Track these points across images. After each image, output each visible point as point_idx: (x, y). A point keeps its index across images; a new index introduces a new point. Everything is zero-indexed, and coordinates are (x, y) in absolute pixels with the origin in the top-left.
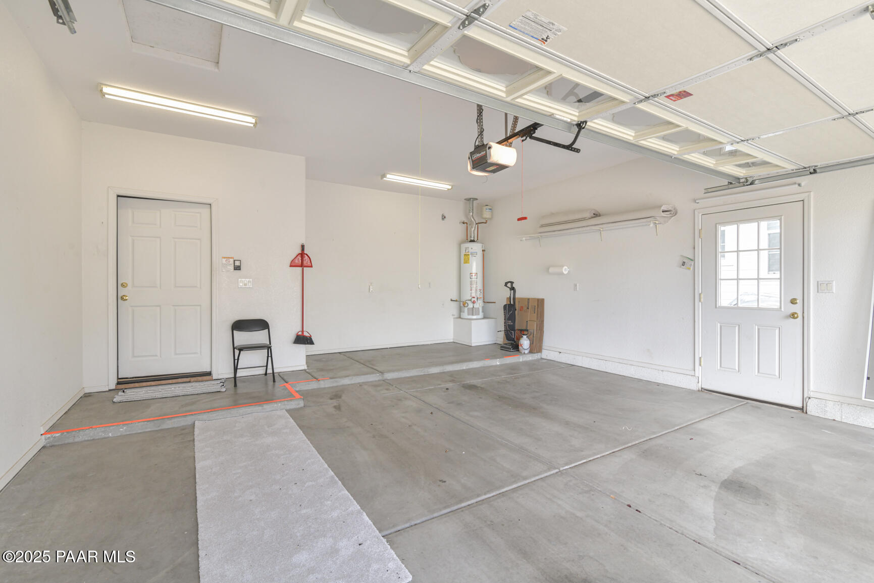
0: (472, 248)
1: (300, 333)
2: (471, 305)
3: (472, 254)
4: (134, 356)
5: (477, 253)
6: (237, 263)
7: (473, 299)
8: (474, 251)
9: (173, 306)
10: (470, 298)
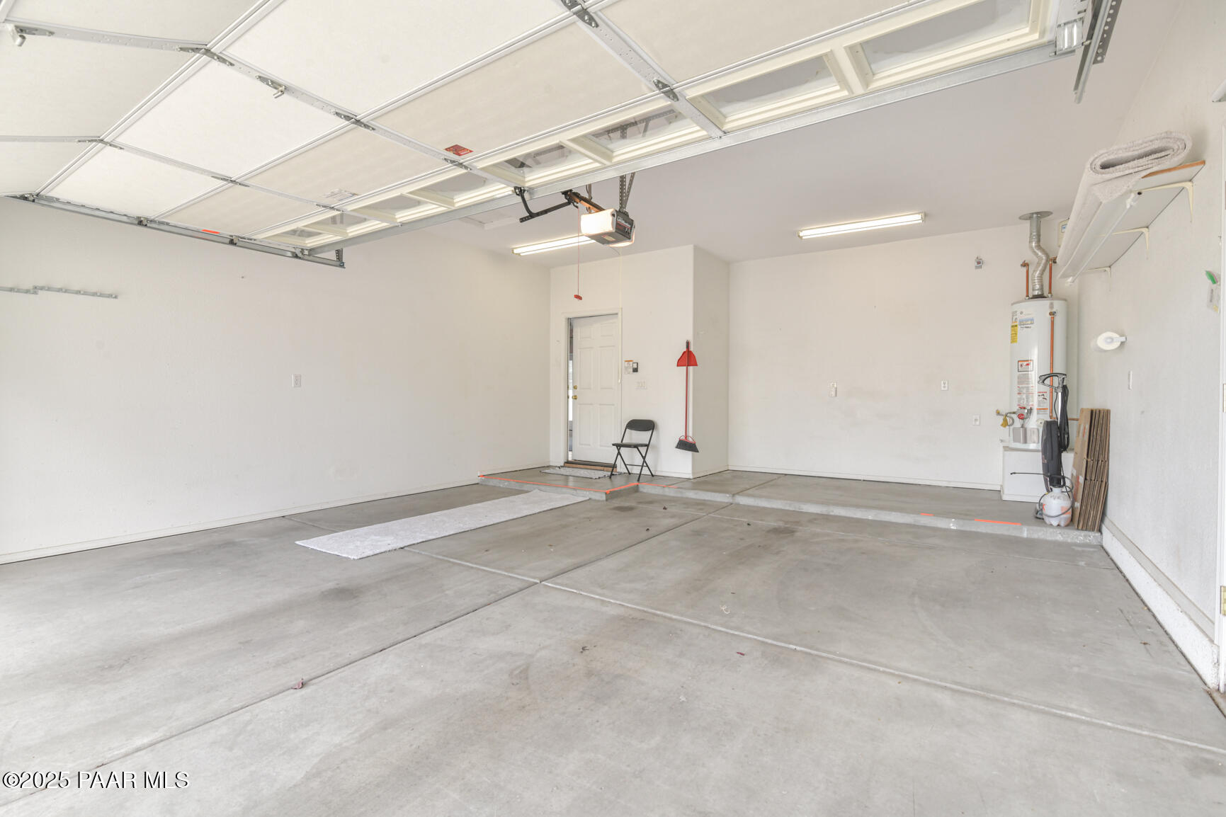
0: (1021, 313)
1: (683, 438)
2: (1018, 423)
3: (1022, 323)
4: (580, 444)
5: (1032, 320)
6: (635, 366)
7: (1021, 411)
8: (1026, 317)
9: (600, 405)
10: (1015, 408)
